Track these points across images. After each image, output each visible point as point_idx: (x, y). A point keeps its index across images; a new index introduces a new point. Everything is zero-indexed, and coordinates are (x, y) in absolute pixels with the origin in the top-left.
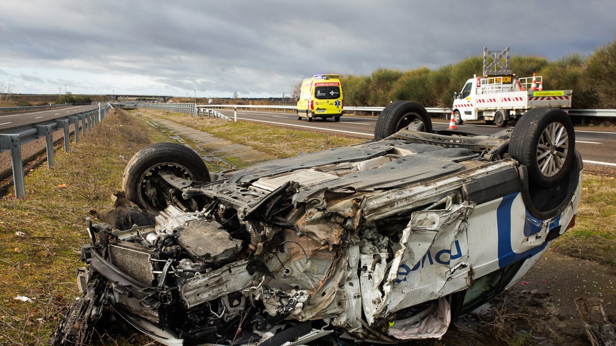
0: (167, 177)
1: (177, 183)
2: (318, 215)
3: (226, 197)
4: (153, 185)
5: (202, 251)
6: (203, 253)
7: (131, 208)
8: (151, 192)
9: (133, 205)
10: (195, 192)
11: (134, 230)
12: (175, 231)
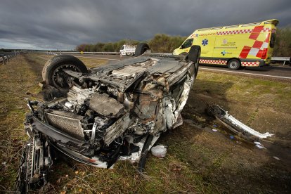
0: (68, 72)
1: (75, 74)
2: (153, 86)
3: (105, 80)
4: (60, 76)
5: (107, 112)
6: (108, 113)
7: (51, 89)
8: (60, 80)
9: (52, 87)
10: (86, 79)
11: (56, 100)
12: (85, 102)
